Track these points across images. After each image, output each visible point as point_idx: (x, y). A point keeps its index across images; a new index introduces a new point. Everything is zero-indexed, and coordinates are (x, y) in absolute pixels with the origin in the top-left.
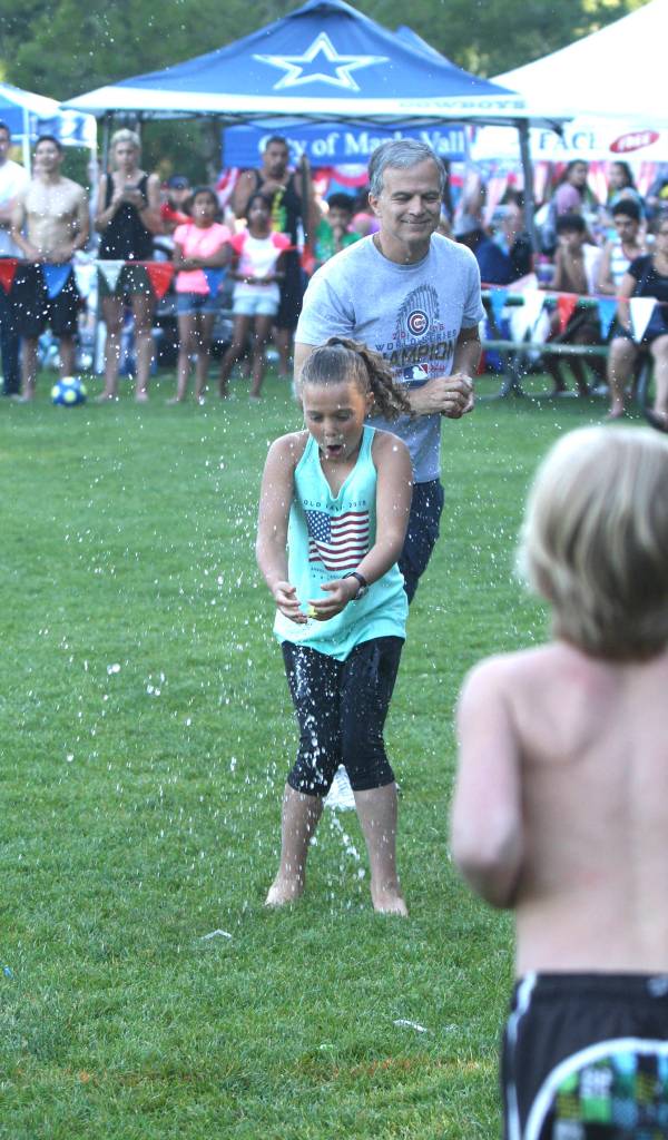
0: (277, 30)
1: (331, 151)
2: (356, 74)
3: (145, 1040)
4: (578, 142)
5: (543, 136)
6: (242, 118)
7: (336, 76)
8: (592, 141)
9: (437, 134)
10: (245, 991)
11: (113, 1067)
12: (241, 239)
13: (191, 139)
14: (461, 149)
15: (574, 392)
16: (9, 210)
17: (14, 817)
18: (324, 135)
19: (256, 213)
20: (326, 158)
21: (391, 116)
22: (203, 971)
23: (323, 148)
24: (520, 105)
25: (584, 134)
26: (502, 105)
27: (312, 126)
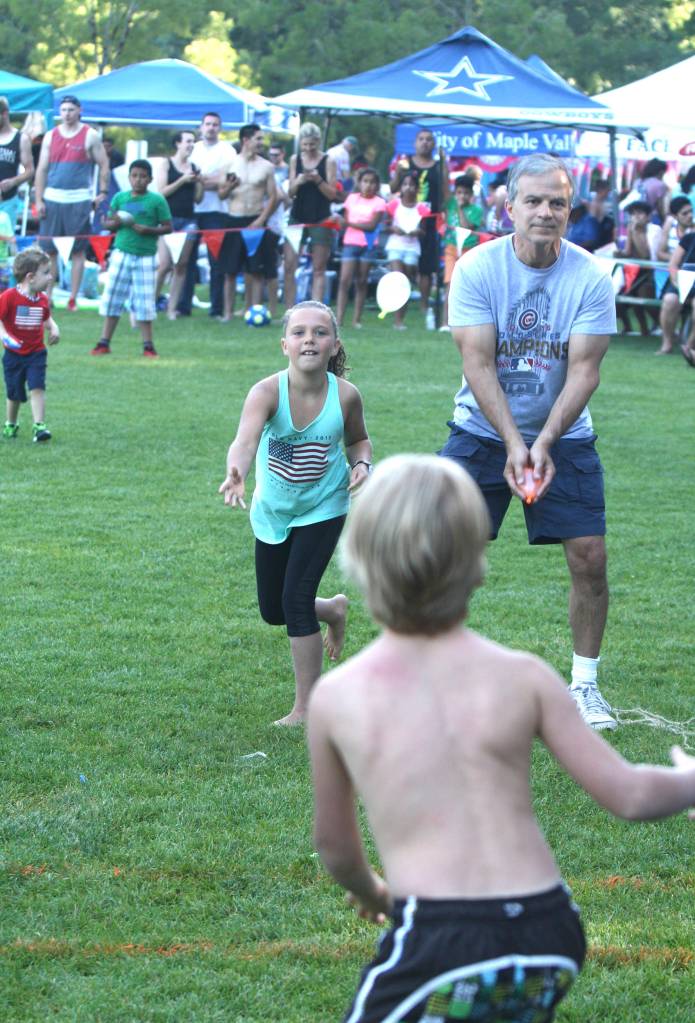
0: (433, 52)
1: (476, 145)
2: (488, 88)
3: (172, 842)
4: (657, 145)
5: (630, 140)
6: (404, 118)
7: (473, 89)
8: (666, 146)
9: (555, 136)
10: (266, 804)
11: (141, 864)
12: (394, 206)
13: (385, 133)
14: (567, 148)
15: (637, 332)
16: (218, 177)
17: (124, 649)
18: (470, 133)
19: (405, 188)
20: (471, 150)
21: (515, 120)
22: (235, 785)
23: (471, 142)
24: (609, 116)
25: (660, 141)
26: (596, 116)
27: (458, 126)
